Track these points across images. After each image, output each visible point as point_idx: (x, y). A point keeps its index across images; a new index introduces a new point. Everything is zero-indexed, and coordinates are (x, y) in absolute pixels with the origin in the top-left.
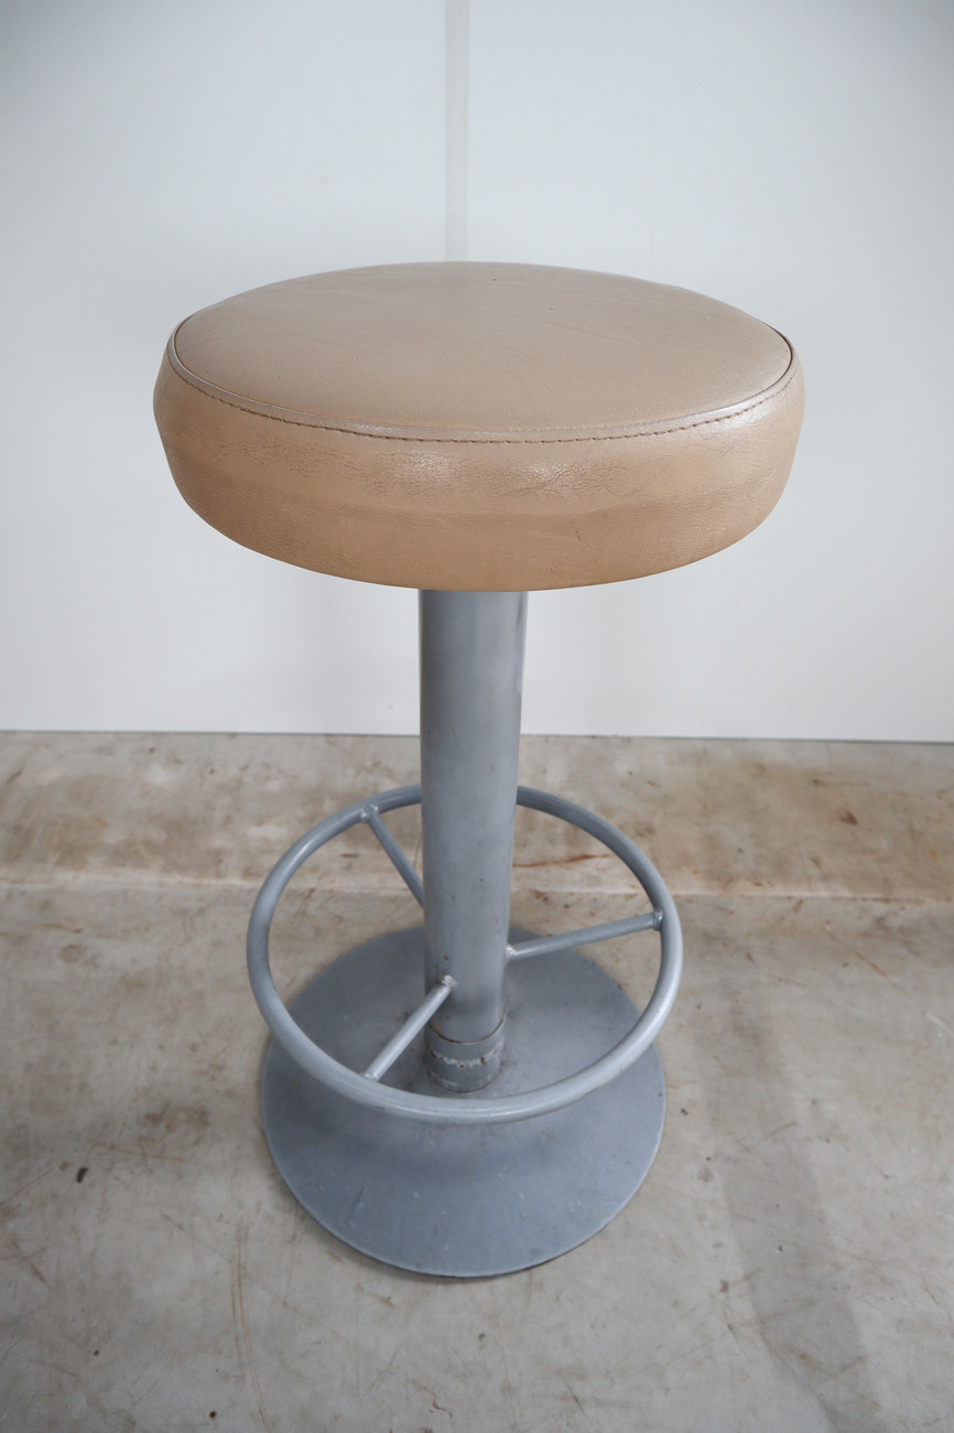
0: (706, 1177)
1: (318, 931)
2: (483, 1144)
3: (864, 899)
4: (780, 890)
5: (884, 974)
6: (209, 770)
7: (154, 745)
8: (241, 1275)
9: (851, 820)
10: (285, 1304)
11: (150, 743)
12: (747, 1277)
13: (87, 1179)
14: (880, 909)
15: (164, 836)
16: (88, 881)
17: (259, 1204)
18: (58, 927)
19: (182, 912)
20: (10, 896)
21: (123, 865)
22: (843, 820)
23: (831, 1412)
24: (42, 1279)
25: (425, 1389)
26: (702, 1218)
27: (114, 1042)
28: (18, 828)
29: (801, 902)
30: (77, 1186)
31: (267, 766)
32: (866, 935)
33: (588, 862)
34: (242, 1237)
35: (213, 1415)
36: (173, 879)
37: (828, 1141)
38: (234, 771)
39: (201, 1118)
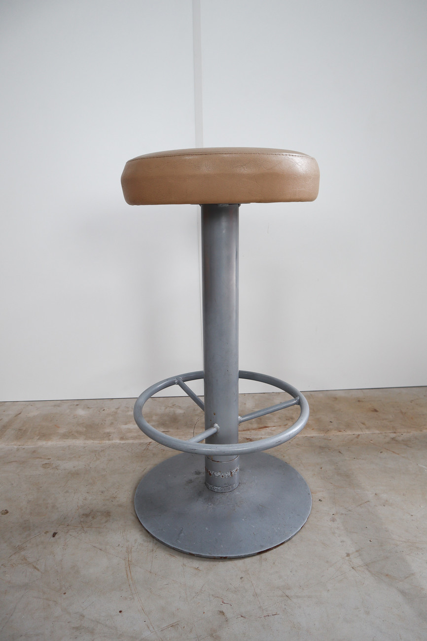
0: (333, 520)
1: (154, 454)
2: (234, 509)
3: (385, 433)
4: (349, 432)
5: (398, 454)
6: (103, 409)
7: (78, 403)
8: (129, 564)
9: (376, 411)
10: (151, 572)
11: (76, 403)
12: (357, 551)
13: (57, 536)
14: (393, 435)
15: (85, 429)
16: (53, 443)
17: (136, 540)
18: (41, 458)
19: (96, 451)
20: (18, 450)
21: (67, 439)
22: (372, 411)
23: (403, 593)
24: (38, 570)
25: (218, 597)
26: (334, 533)
27: (67, 492)
28: (20, 430)
29: (359, 435)
30: (52, 538)
31: (128, 408)
32: (388, 443)
33: (267, 428)
34: (129, 551)
35: (120, 612)
36: (90, 442)
37: (384, 506)
38: (113, 410)
39: (108, 514)
